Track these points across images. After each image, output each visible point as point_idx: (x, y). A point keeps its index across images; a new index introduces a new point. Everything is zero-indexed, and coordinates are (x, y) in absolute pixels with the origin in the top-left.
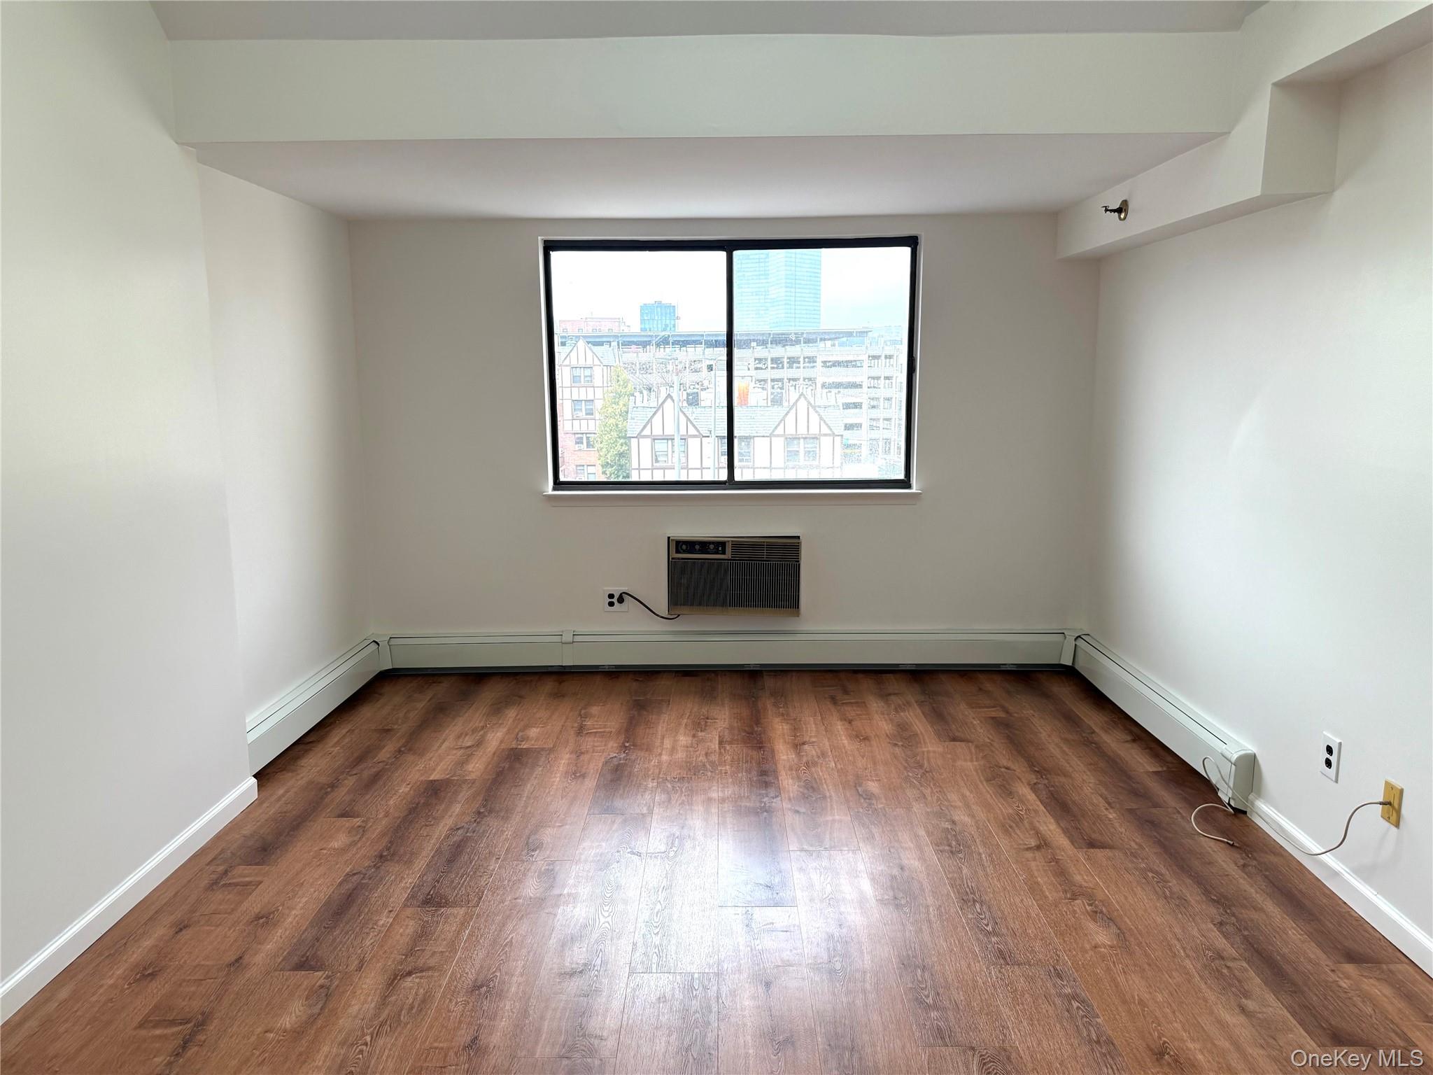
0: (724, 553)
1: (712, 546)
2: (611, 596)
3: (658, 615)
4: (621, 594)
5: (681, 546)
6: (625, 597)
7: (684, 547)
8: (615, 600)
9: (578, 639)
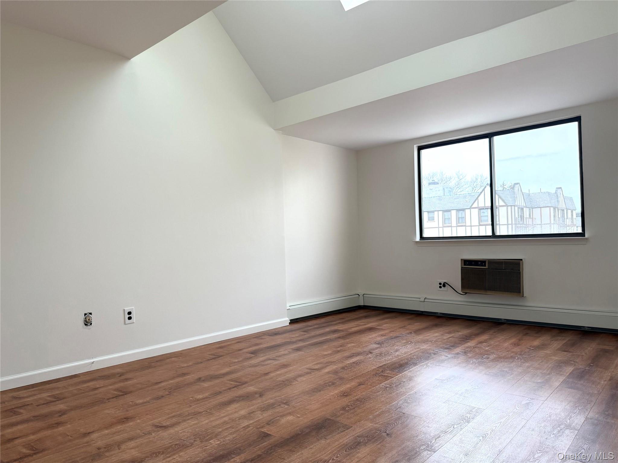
0: (485, 266)
1: (479, 263)
2: (440, 284)
3: (458, 293)
4: (444, 283)
5: (466, 262)
6: (446, 285)
7: (467, 263)
8: (442, 286)
9: (426, 300)
